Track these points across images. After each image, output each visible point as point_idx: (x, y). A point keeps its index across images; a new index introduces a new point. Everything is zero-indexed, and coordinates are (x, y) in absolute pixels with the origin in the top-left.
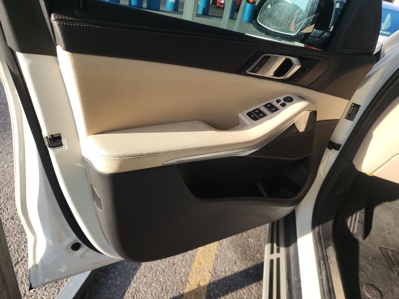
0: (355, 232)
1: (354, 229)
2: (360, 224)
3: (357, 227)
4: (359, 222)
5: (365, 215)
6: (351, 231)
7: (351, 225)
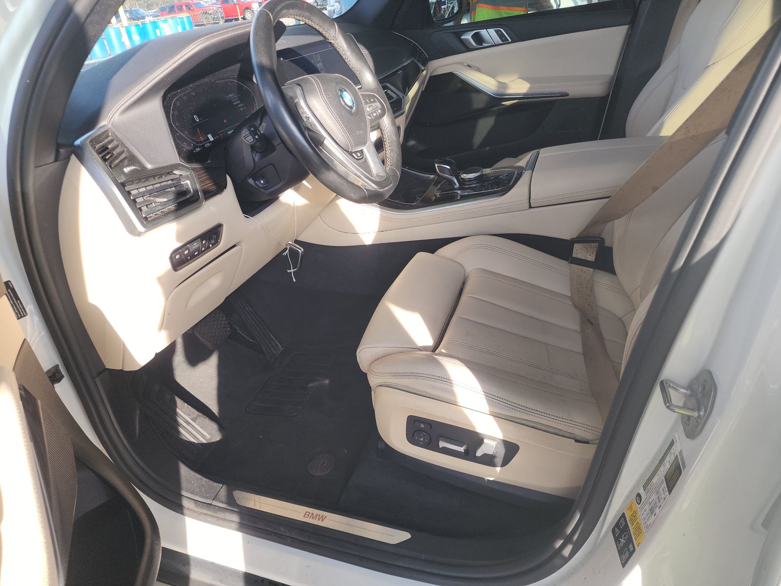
0: (208, 436)
1: (203, 436)
2: (199, 420)
3: (202, 428)
4: (194, 420)
5: (189, 404)
6: (205, 442)
7: (195, 437)
